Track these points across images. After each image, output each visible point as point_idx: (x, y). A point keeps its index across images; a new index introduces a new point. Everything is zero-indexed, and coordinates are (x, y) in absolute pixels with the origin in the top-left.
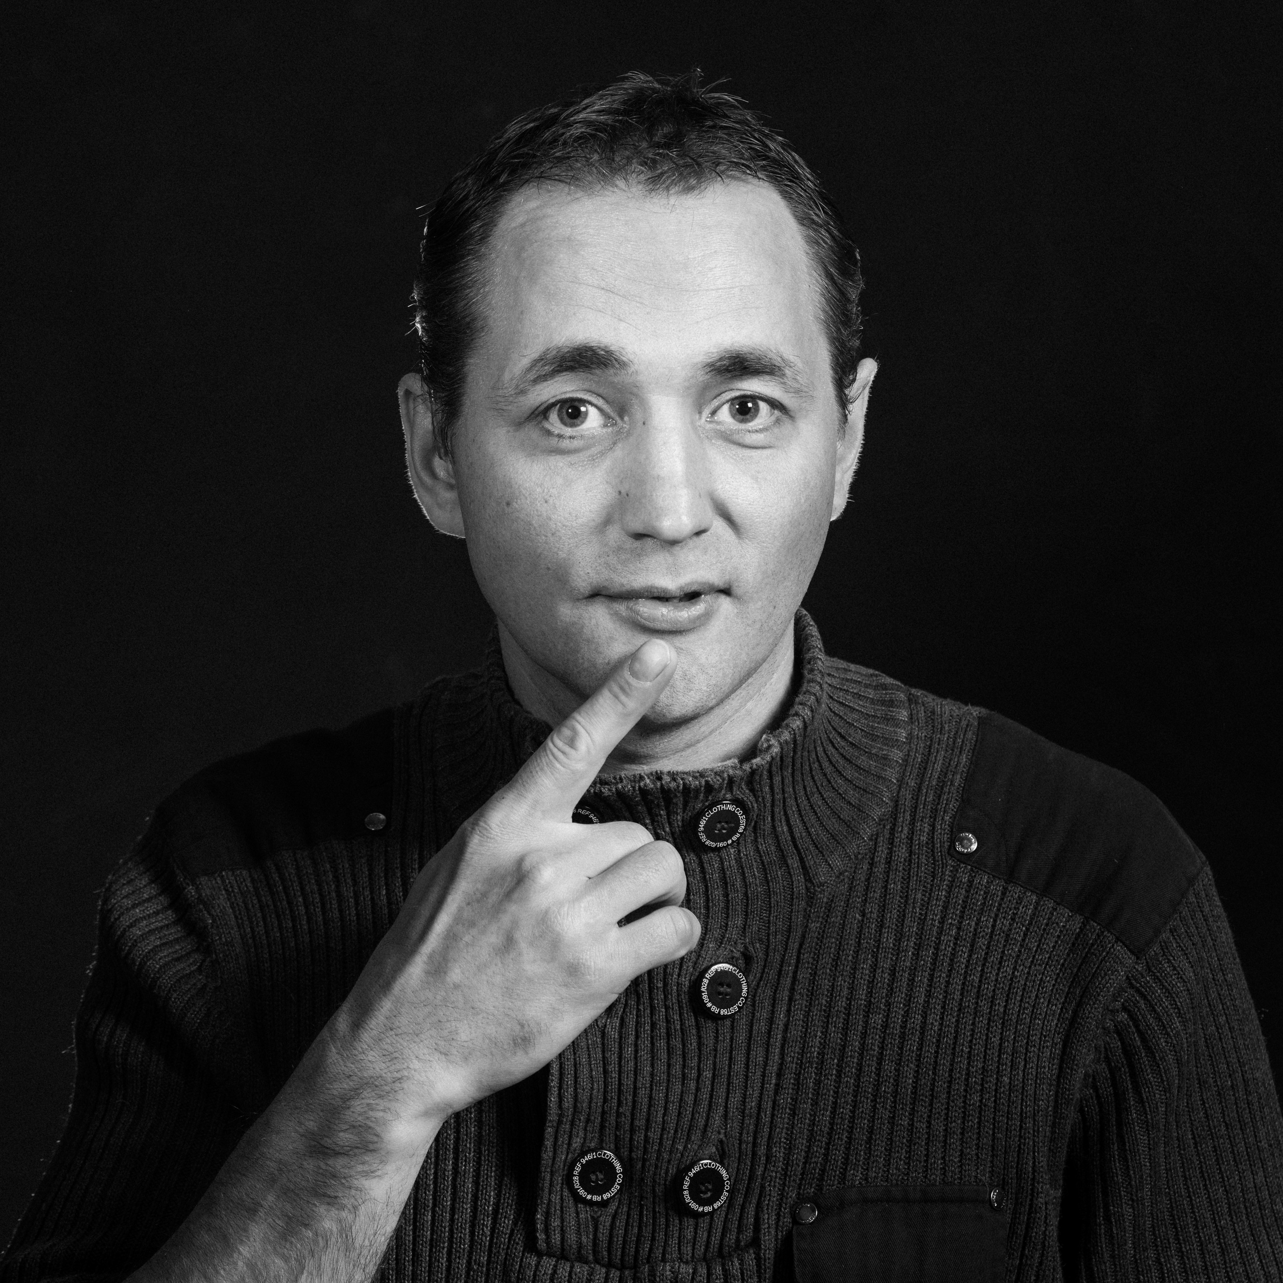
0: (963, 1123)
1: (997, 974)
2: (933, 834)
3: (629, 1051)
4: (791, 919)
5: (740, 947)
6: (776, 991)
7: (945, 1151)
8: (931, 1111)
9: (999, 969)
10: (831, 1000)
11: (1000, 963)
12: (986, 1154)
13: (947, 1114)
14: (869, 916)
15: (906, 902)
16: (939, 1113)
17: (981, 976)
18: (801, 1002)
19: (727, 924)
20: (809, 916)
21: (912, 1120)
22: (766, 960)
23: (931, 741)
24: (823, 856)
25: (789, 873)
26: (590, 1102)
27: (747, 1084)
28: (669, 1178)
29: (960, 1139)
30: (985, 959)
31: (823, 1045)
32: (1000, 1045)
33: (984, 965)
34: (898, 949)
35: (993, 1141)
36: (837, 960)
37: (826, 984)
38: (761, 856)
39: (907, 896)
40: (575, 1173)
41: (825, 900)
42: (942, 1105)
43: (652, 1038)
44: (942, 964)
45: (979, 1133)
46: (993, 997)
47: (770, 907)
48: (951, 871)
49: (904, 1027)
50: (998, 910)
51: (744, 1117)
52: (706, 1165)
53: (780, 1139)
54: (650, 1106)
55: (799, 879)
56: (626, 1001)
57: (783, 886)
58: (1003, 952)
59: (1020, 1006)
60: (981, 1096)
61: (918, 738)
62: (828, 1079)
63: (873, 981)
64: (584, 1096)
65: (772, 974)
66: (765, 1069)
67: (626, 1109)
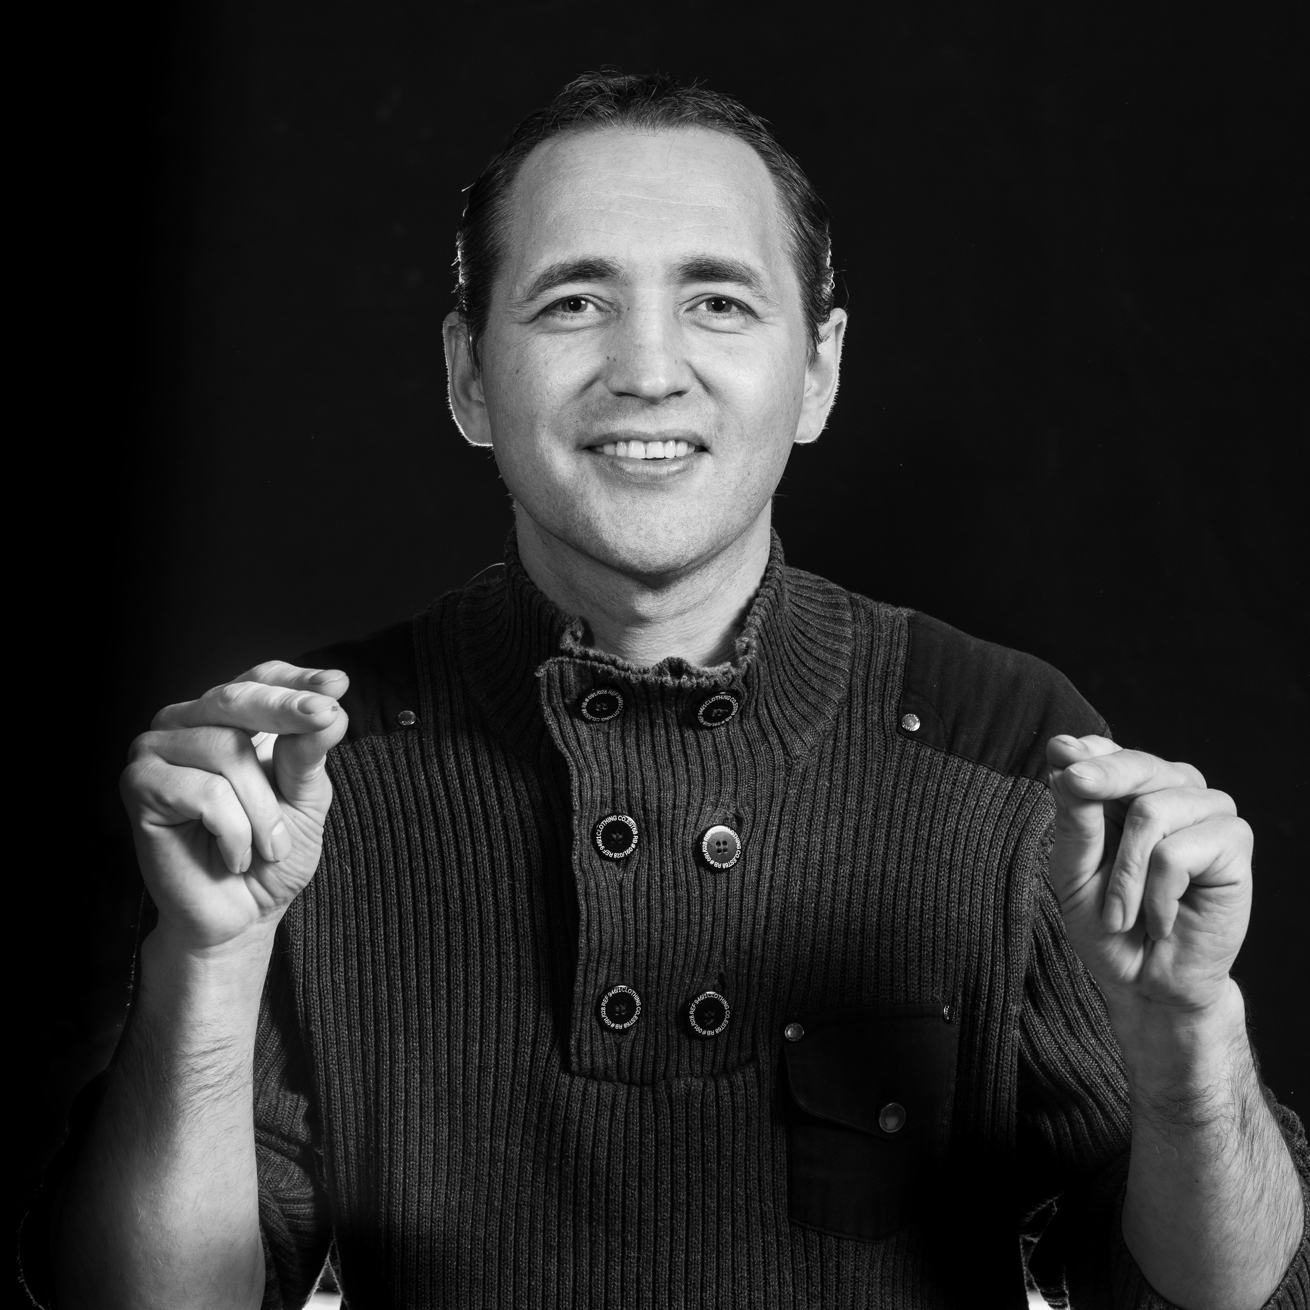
0: (920, 952)
1: (943, 829)
2: (883, 714)
3: (642, 902)
4: (773, 787)
5: (733, 810)
6: (762, 847)
7: (906, 976)
8: (892, 943)
9: (944, 825)
10: (807, 854)
11: (945, 820)
12: (940, 977)
13: (906, 946)
14: (835, 783)
15: (864, 770)
16: (899, 945)
17: (930, 830)
18: (783, 857)
19: (721, 791)
20: (788, 784)
21: (878, 951)
22: (754, 821)
23: (872, 637)
24: (798, 733)
25: (771, 748)
26: (612, 944)
27: (741, 926)
28: (679, 1007)
29: (918, 966)
30: (933, 817)
31: (803, 892)
32: (949, 886)
33: (931, 821)
34: (861, 810)
35: (945, 965)
36: (811, 820)
37: (803, 840)
38: (745, 735)
39: (865, 766)
40: (603, 1004)
41: (800, 770)
42: (902, 938)
43: (662, 887)
44: (897, 822)
45: (933, 960)
46: (940, 847)
47: (756, 777)
48: (900, 746)
49: (867, 875)
50: (941, 777)
51: (739, 953)
52: (710, 995)
53: (770, 971)
54: (662, 947)
55: (779, 752)
56: (640, 858)
57: (766, 759)
58: (947, 810)
59: (964, 853)
60: (934, 929)
61: (861, 635)
62: (808, 920)
63: (841, 837)
64: (606, 938)
65: (760, 832)
66: (755, 913)
67: (642, 950)
